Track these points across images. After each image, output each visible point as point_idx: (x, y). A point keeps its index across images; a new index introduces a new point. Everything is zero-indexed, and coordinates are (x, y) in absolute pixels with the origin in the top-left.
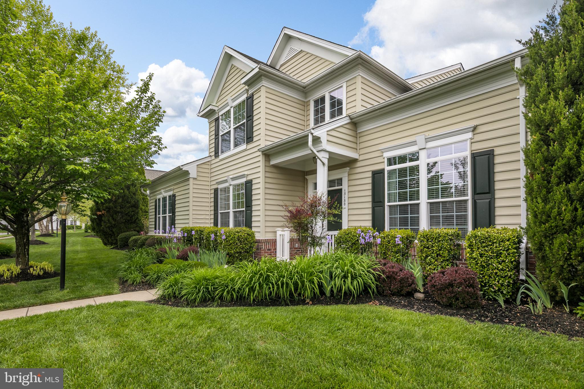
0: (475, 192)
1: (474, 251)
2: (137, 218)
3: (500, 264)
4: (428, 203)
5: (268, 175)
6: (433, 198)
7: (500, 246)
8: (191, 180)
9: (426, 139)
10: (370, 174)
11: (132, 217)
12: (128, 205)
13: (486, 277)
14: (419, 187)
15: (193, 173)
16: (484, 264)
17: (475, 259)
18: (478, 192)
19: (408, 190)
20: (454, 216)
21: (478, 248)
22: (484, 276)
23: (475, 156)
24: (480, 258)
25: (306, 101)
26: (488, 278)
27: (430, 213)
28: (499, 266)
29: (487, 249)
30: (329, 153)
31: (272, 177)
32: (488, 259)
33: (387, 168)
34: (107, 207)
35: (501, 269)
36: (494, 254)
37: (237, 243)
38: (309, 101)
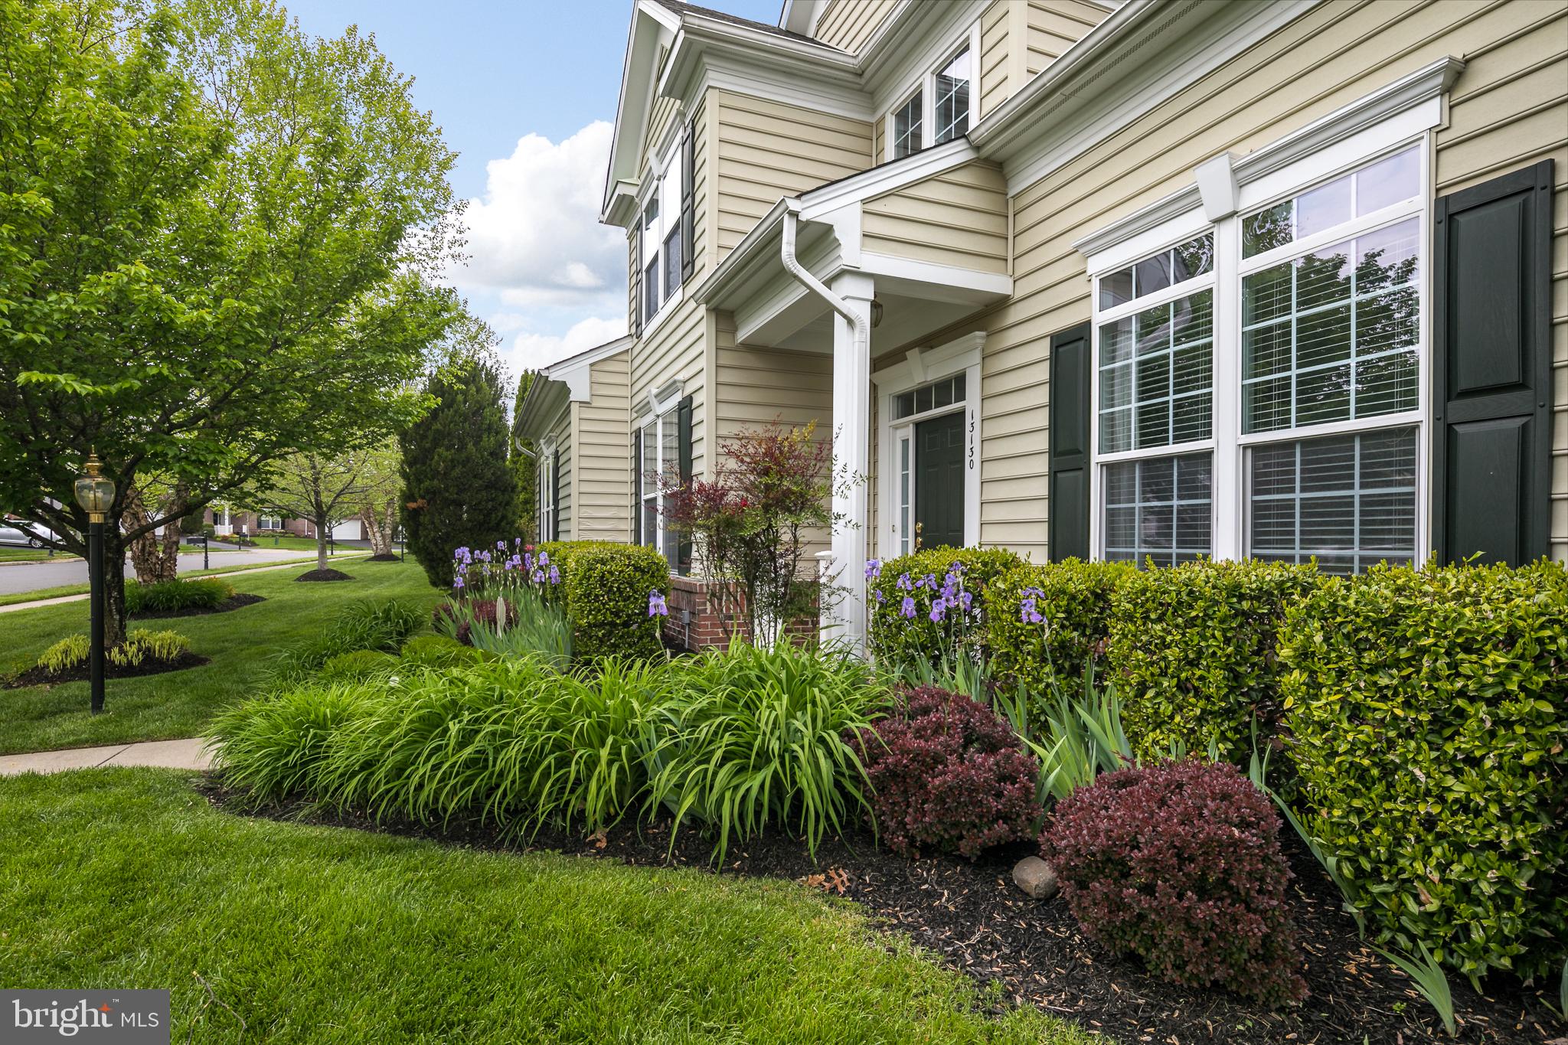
0: (1448, 388)
1: (1320, 686)
2: (504, 517)
3: (1457, 773)
4: (1245, 447)
5: (727, 376)
6: (1267, 426)
7: (1458, 675)
8: (574, 408)
9: (1235, 171)
10: (1043, 350)
11: (489, 514)
12: (477, 483)
13: (1376, 832)
14: (1210, 385)
15: (579, 391)
16: (1366, 762)
17: (1323, 726)
18: (1463, 384)
19: (1171, 398)
20: (1352, 504)
21: (1342, 673)
22: (1367, 826)
23: (1453, 209)
24: (1345, 725)
25: (873, 120)
26: (1387, 838)
27: (1255, 492)
28: (1450, 781)
29: (1384, 681)
30: (877, 279)
31: (744, 382)
32: (1392, 734)
33: (1100, 318)
34: (427, 491)
35: (1456, 801)
36: (1419, 710)
37: (597, 596)
38: (883, 118)
